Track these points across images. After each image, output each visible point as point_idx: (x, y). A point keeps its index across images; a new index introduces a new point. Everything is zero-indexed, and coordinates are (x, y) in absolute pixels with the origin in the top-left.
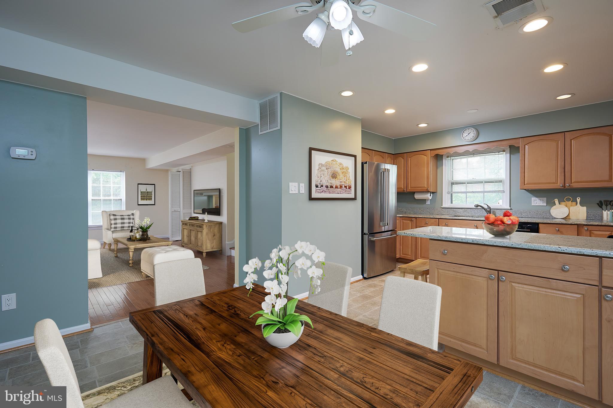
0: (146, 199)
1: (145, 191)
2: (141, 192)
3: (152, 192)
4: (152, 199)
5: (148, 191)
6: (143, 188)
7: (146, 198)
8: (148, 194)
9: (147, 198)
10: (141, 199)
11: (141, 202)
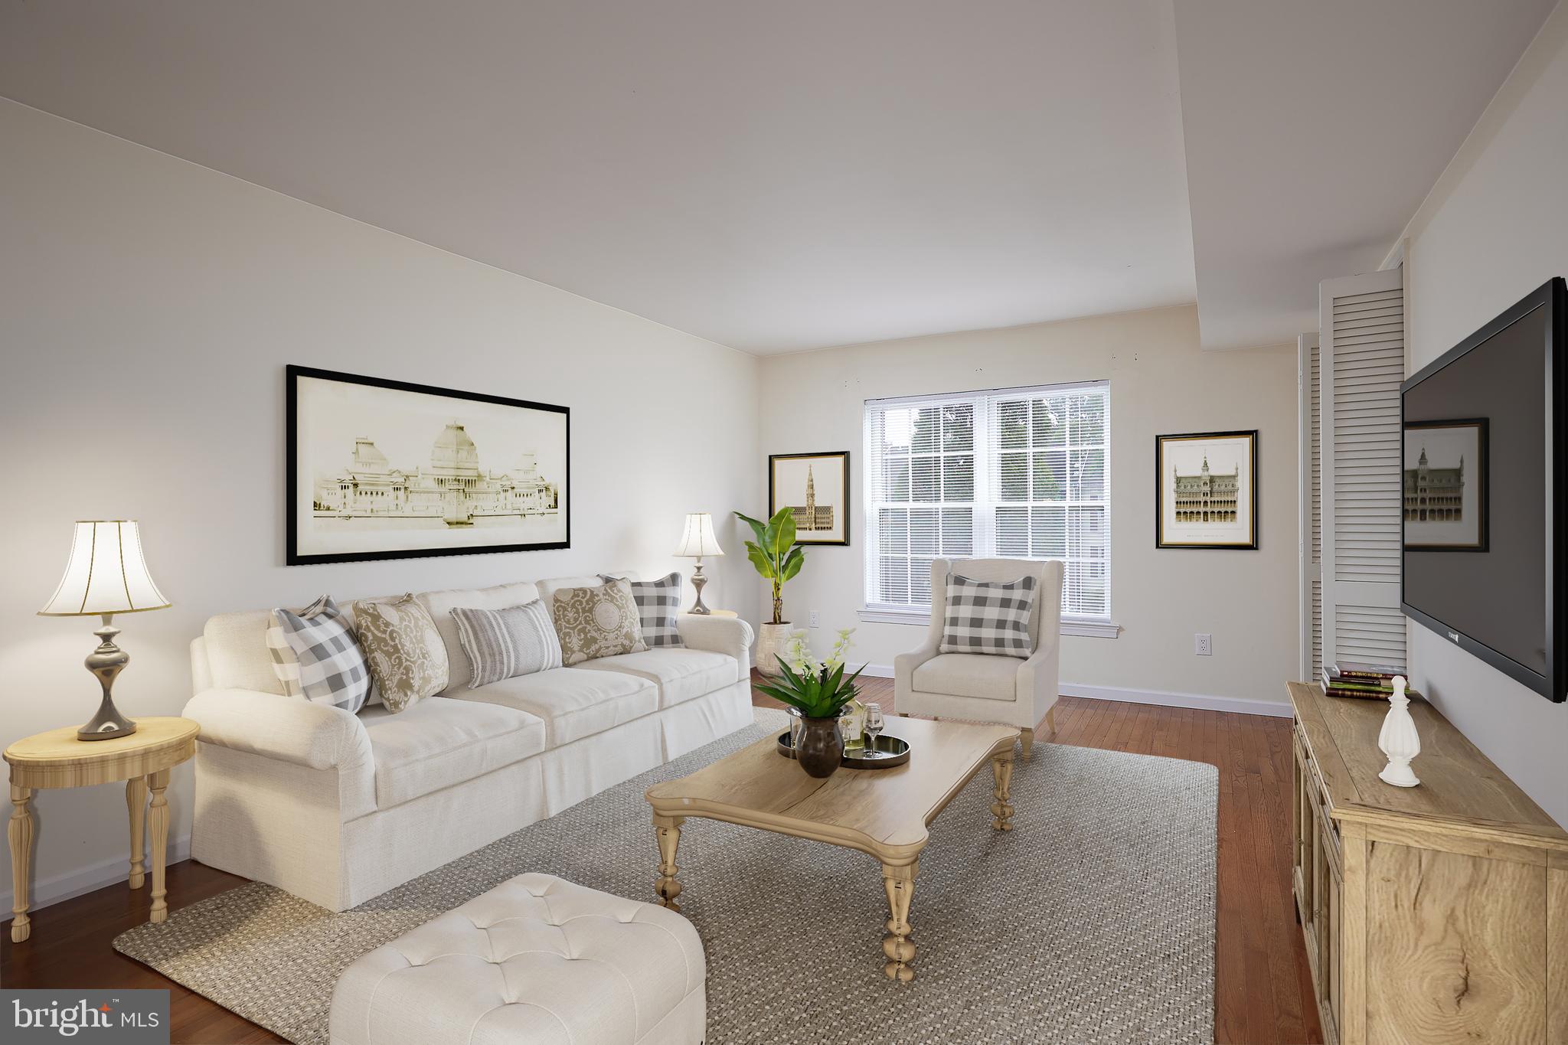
0: (1206, 513)
1: (1198, 472)
2: (1179, 480)
3: (1234, 477)
4: (1238, 515)
5: (1213, 472)
6: (1181, 459)
7: (1202, 509)
8: (1216, 488)
9: (1209, 509)
10: (1178, 513)
11: (1176, 530)
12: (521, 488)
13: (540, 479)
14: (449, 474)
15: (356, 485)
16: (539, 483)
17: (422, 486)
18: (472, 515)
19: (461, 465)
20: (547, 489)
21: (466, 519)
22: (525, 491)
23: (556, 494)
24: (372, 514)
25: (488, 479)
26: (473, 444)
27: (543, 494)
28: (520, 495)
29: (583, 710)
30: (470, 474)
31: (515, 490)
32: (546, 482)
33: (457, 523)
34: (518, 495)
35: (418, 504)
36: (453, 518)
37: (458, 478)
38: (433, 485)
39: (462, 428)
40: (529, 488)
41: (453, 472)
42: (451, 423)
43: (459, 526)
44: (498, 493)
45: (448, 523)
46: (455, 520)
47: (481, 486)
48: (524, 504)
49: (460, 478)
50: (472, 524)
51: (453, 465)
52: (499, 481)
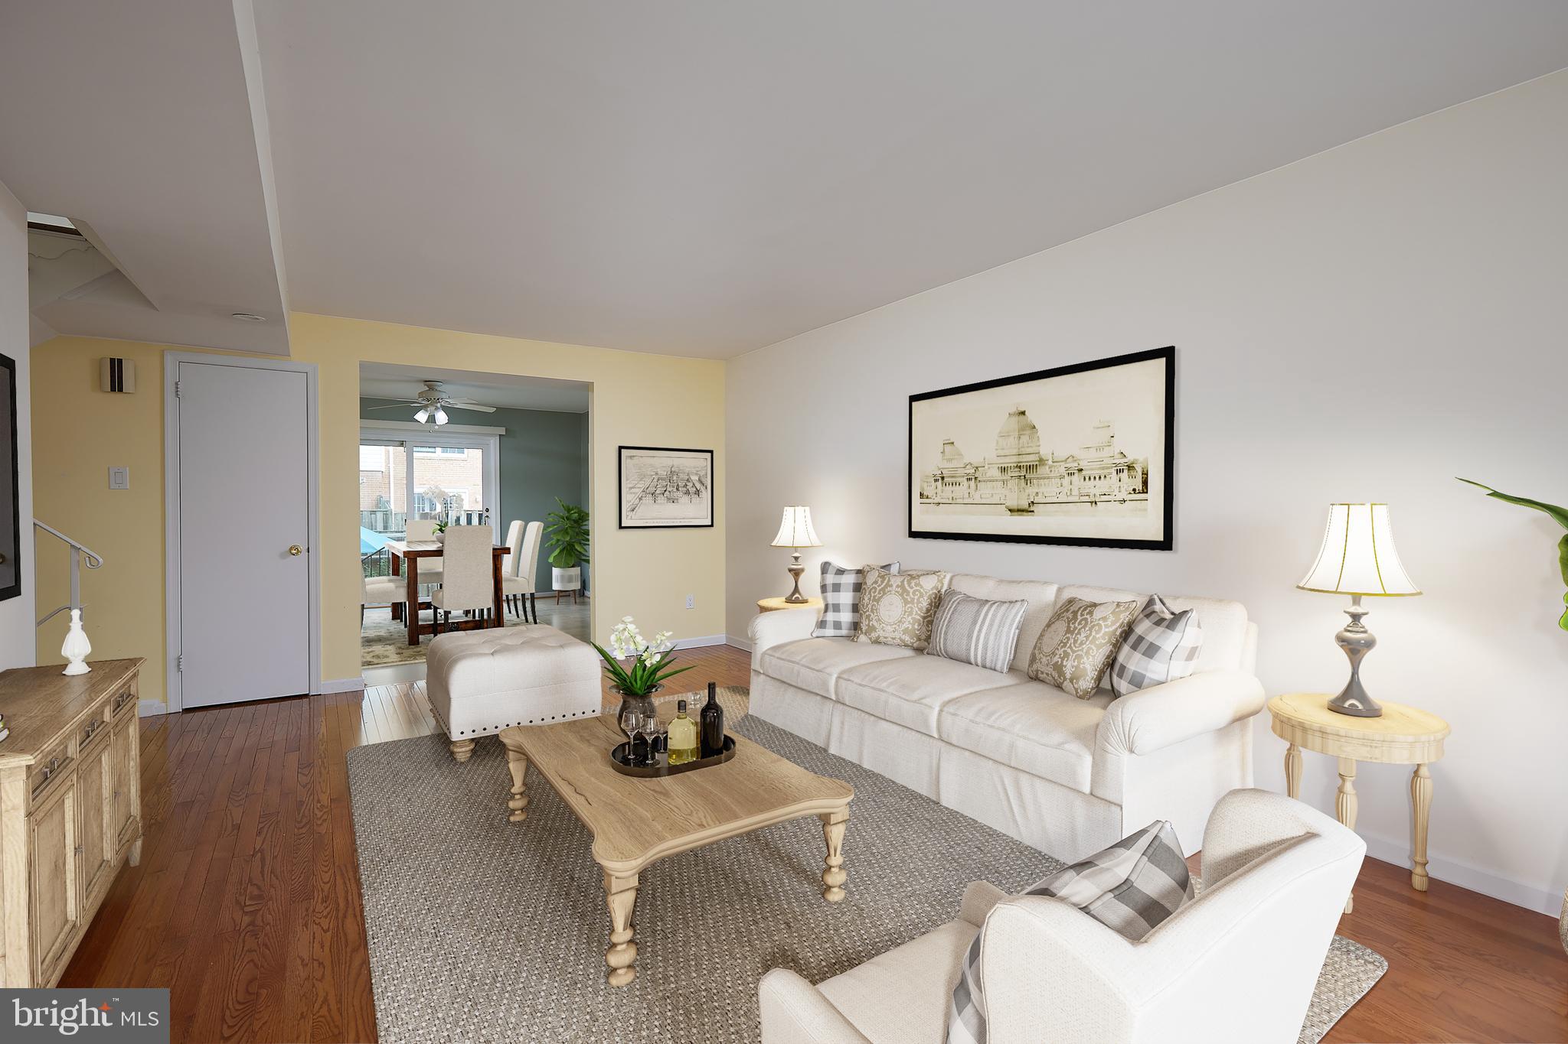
12: (1092, 469)
13: (1120, 456)
14: (1010, 461)
15: (943, 478)
16: (1117, 461)
17: (988, 475)
18: (1033, 502)
19: (1024, 451)
20: (1130, 468)
21: (1026, 507)
22: (1096, 473)
23: (1145, 474)
24: (953, 502)
25: (1050, 462)
26: (1034, 427)
27: (1124, 475)
28: (1090, 478)
29: (860, 685)
30: (1031, 459)
31: (1084, 472)
32: (1130, 458)
33: (1019, 510)
34: (1087, 478)
35: (985, 492)
36: (1014, 504)
37: (1019, 465)
38: (996, 473)
39: (1023, 413)
40: (1103, 468)
41: (1015, 459)
42: (1013, 410)
43: (1020, 513)
44: (1062, 477)
45: (1010, 510)
46: (1016, 508)
47: (1043, 471)
48: (1095, 488)
49: (1022, 464)
50: (1033, 511)
51: (1015, 451)
52: (1063, 463)
